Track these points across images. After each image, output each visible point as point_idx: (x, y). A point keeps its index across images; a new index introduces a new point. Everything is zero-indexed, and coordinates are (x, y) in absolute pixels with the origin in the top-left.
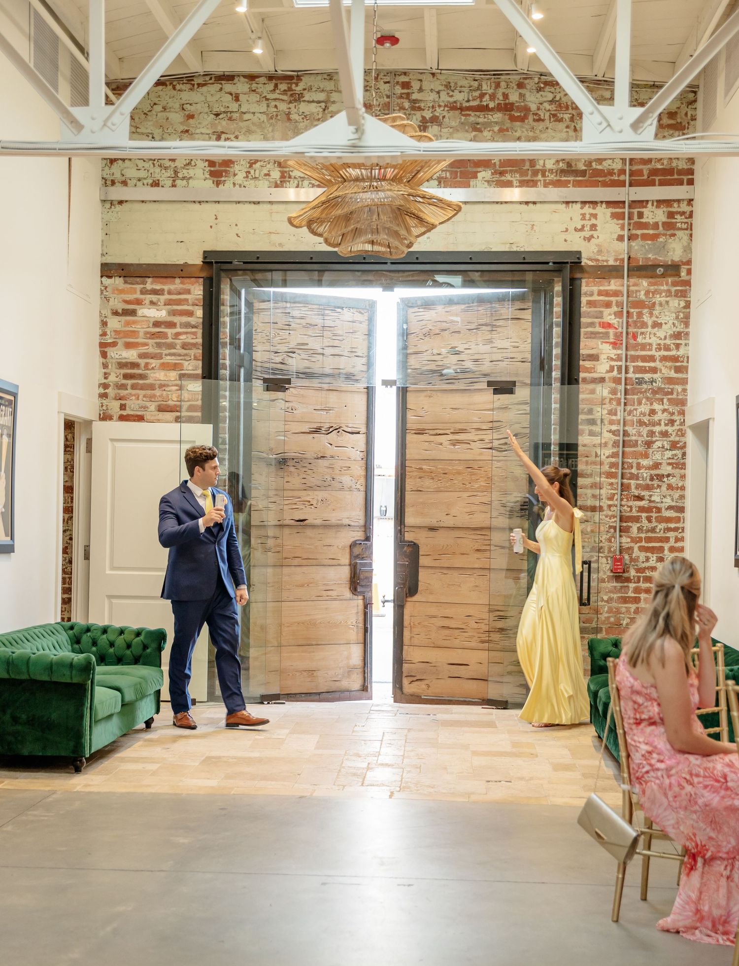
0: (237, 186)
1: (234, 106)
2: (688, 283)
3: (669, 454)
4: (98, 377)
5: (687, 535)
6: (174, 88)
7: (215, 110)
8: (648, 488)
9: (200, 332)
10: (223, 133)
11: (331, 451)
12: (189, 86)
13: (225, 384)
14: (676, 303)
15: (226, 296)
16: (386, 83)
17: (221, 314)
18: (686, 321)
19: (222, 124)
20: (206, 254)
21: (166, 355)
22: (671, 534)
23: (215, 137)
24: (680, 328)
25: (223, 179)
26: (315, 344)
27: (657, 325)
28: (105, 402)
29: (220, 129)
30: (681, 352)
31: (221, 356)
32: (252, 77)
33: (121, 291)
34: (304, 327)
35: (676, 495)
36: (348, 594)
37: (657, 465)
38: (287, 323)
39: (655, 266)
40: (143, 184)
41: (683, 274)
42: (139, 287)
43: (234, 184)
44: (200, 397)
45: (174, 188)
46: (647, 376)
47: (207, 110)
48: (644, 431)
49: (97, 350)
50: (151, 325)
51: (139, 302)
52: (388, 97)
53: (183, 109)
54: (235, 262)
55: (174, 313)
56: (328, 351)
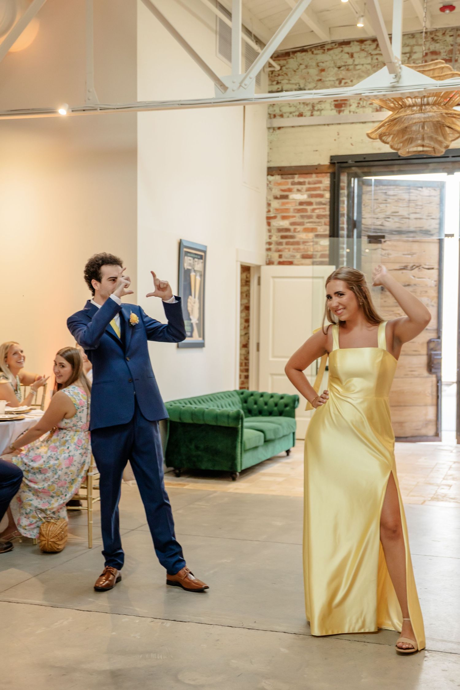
0: (352, 113)
1: (350, 61)
4: (265, 238)
6: (313, 53)
7: (339, 64)
9: (328, 207)
10: (343, 79)
11: (415, 280)
12: (322, 51)
13: (343, 241)
15: (344, 183)
16: (451, 36)
17: (341, 196)
19: (343, 73)
20: (332, 158)
21: (307, 223)
23: (337, 82)
25: (343, 109)
26: (403, 212)
28: (270, 253)
29: (341, 77)
31: (340, 222)
32: (362, 41)
33: (280, 184)
34: (396, 201)
36: (425, 373)
38: (385, 199)
40: (293, 116)
42: (290, 181)
43: (350, 112)
44: (328, 249)
45: (312, 117)
47: (332, 65)
49: (265, 221)
50: (297, 204)
51: (290, 190)
52: (452, 45)
53: (318, 66)
54: (350, 162)
55: (311, 196)
56: (412, 216)
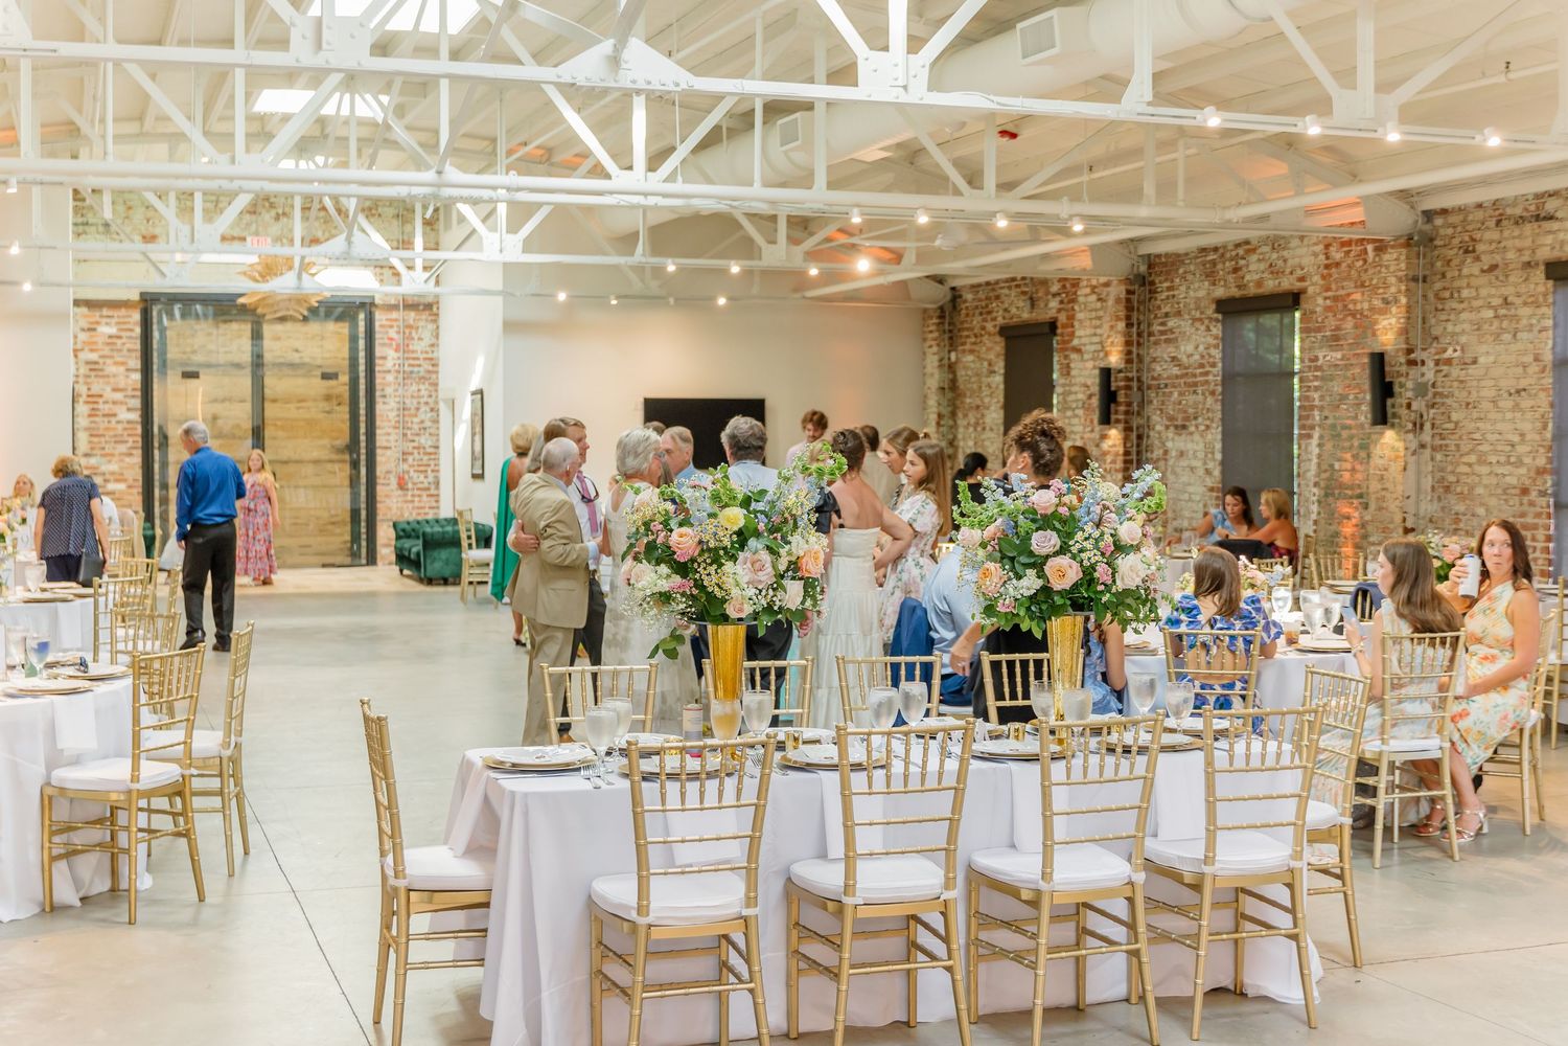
2: (437, 315)
3: (429, 415)
5: (442, 462)
8: (418, 435)
9: (139, 342)
13: (155, 374)
14: (431, 326)
15: (156, 319)
17: (152, 331)
18: (437, 337)
20: (142, 294)
21: (117, 356)
22: (432, 463)
24: (434, 341)
27: (420, 339)
30: (435, 355)
33: (87, 317)
35: (434, 438)
37: (422, 422)
39: (418, 305)
41: (435, 309)
42: (98, 314)
46: (416, 369)
47: (140, 205)
48: (415, 401)
49: (72, 354)
50: (106, 337)
51: (98, 323)
53: (125, 204)
54: (161, 298)
55: (120, 330)
56: (222, 350)
